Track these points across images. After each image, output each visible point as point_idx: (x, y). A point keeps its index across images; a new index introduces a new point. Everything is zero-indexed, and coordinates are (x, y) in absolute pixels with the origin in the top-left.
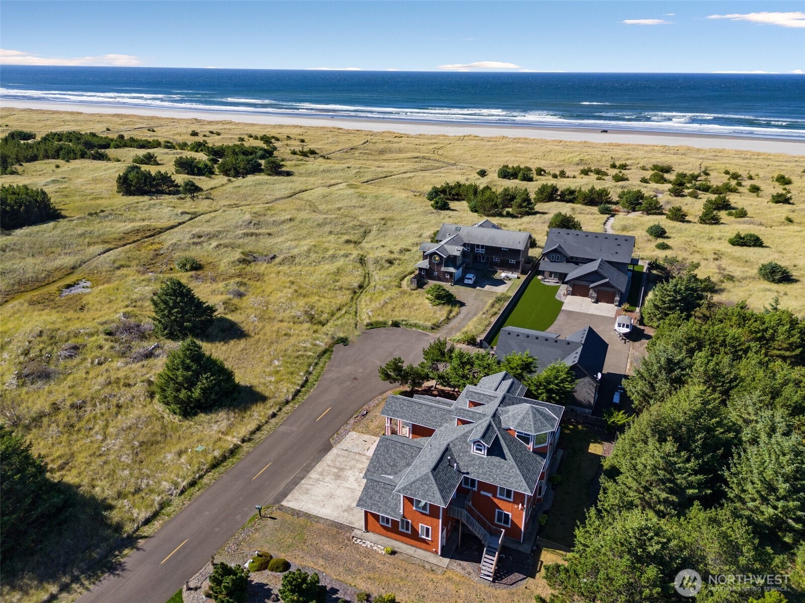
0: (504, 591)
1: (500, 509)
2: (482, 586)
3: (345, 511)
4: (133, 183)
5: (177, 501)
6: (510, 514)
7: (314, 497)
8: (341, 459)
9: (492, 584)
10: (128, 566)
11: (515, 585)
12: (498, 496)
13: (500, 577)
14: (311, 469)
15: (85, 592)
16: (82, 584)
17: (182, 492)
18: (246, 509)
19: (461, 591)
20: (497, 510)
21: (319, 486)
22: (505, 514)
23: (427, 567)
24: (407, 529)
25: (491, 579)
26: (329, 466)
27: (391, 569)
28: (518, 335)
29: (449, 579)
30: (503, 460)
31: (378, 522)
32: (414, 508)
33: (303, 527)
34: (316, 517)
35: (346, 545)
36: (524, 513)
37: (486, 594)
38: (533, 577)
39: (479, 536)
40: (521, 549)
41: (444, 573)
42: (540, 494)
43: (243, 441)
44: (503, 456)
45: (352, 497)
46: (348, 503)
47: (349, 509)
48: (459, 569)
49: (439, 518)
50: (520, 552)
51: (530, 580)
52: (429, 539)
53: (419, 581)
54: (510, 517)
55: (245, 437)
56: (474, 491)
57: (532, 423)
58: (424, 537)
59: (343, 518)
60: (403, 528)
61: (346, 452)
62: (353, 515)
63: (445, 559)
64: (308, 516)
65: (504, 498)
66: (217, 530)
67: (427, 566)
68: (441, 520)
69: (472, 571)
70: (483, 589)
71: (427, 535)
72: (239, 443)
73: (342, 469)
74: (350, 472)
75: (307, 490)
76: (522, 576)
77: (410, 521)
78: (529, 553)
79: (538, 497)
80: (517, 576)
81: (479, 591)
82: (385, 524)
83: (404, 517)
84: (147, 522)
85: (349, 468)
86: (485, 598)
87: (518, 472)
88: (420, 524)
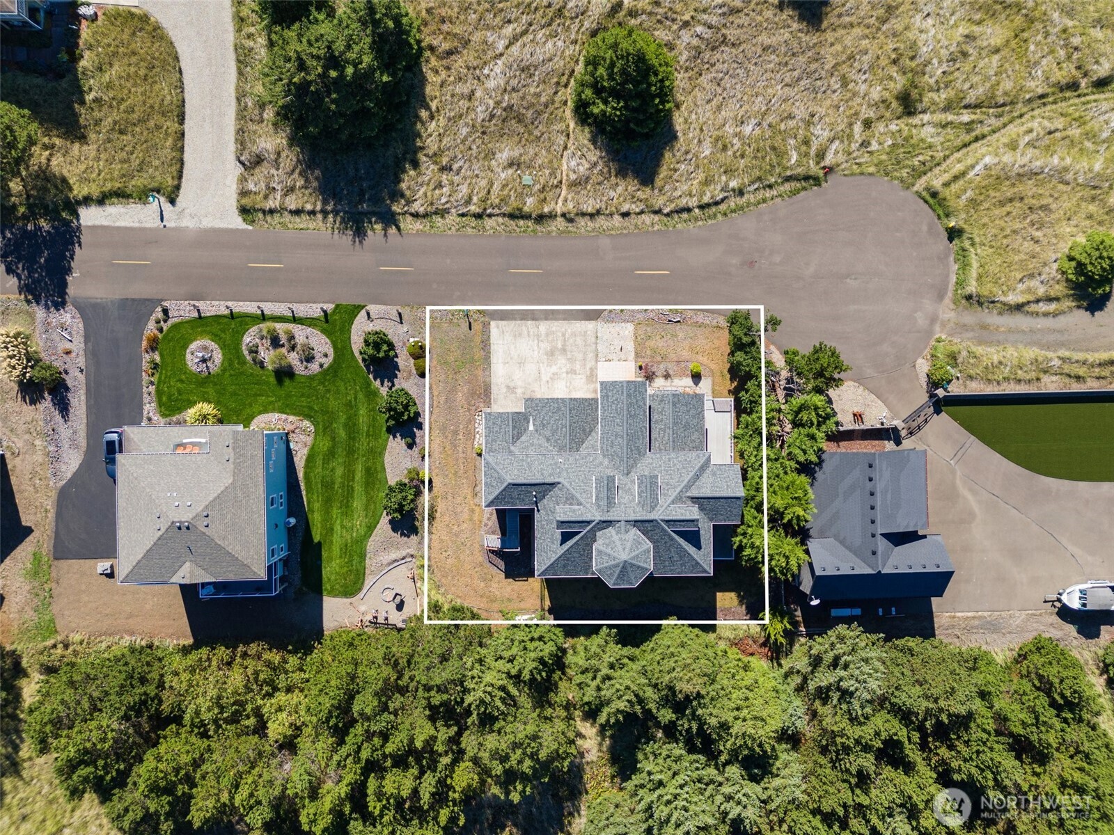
3: (508, 387)
5: (452, 219)
7: (513, 347)
8: (579, 341)
10: (367, 242)
14: (551, 319)
15: (330, 231)
16: (335, 221)
17: (463, 215)
18: (470, 294)
21: (531, 342)
26: (564, 335)
27: (461, 461)
28: (871, 480)
29: (472, 511)
30: (559, 542)
33: (473, 361)
34: (489, 365)
35: (469, 410)
38: (507, 577)
41: (477, 505)
43: (563, 215)
44: (563, 542)
45: (529, 384)
46: (519, 383)
47: (511, 389)
48: (486, 515)
51: (503, 575)
55: (569, 213)
57: (606, 565)
59: (497, 391)
61: (593, 339)
62: (505, 398)
64: (487, 357)
66: (435, 286)
72: (559, 213)
73: (564, 350)
74: (564, 361)
75: (520, 334)
76: (503, 568)
80: (502, 564)
84: (416, 215)
85: (569, 356)
87: (553, 560)
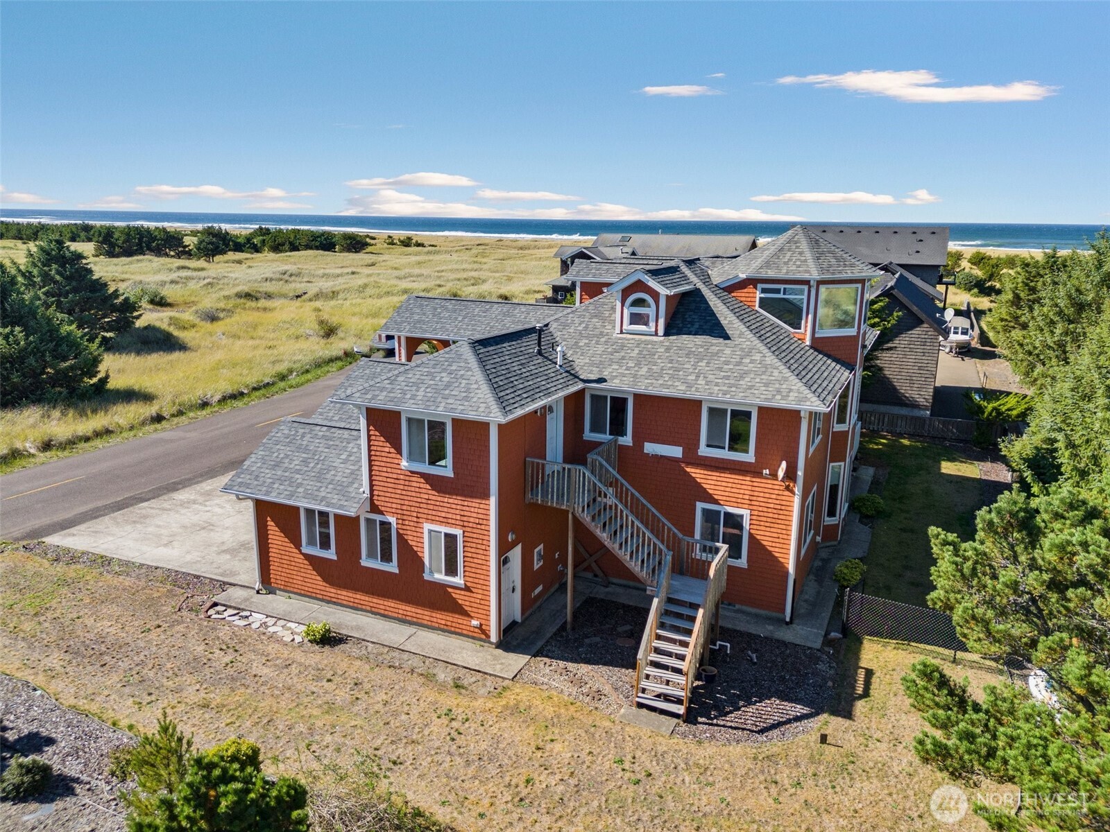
0: (735, 750)
1: (710, 499)
2: (645, 732)
3: (225, 551)
4: (120, 242)
6: (745, 513)
7: (150, 529)
9: (684, 727)
11: (776, 732)
12: (704, 451)
13: (716, 707)
14: (186, 487)
19: (558, 747)
20: (700, 506)
21: (184, 511)
22: (727, 515)
23: (441, 676)
24: (386, 557)
25: (681, 710)
29: (514, 711)
30: (718, 341)
31: (298, 545)
32: (404, 464)
36: (797, 501)
37: (658, 757)
38: (844, 711)
39: (635, 566)
40: (787, 635)
41: (499, 693)
42: (832, 513)
43: (47, 447)
44: (716, 331)
46: (245, 537)
48: (559, 682)
49: (486, 496)
50: (785, 644)
51: (833, 720)
52: (458, 580)
53: (395, 714)
54: (746, 524)
56: (622, 448)
58: (440, 577)
59: (210, 566)
60: (371, 555)
62: (244, 559)
63: (512, 656)
65: (725, 454)
67: (443, 675)
68: (493, 501)
69: (607, 689)
70: (647, 743)
71: (451, 569)
72: (33, 450)
75: (145, 516)
77: (392, 520)
78: (818, 645)
79: (829, 521)
80: (773, 708)
81: (629, 746)
82: (317, 552)
83: (374, 509)
86: (655, 769)
88: (427, 526)
